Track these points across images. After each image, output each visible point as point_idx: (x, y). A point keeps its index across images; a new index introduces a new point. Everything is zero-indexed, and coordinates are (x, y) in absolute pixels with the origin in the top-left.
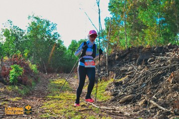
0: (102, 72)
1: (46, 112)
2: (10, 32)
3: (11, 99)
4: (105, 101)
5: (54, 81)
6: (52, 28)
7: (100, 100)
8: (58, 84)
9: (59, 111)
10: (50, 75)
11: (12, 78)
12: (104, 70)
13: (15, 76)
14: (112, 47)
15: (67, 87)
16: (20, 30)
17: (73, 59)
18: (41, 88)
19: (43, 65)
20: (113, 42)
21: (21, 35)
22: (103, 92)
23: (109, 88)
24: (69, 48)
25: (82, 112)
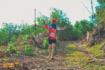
0: (96, 39)
1: (68, 64)
2: (41, 19)
3: (46, 57)
4: (101, 56)
5: (67, 45)
6: (64, 14)
7: (98, 56)
8: (71, 47)
9: (76, 63)
10: (65, 42)
11: (45, 45)
12: (97, 38)
13: (46, 44)
14: (101, 23)
15: (76, 49)
16: (46, 17)
17: (78, 32)
18: (61, 50)
19: (61, 37)
20: (101, 21)
21: (47, 20)
22: (99, 51)
23: (102, 48)
24: (75, 26)
25: (90, 63)
